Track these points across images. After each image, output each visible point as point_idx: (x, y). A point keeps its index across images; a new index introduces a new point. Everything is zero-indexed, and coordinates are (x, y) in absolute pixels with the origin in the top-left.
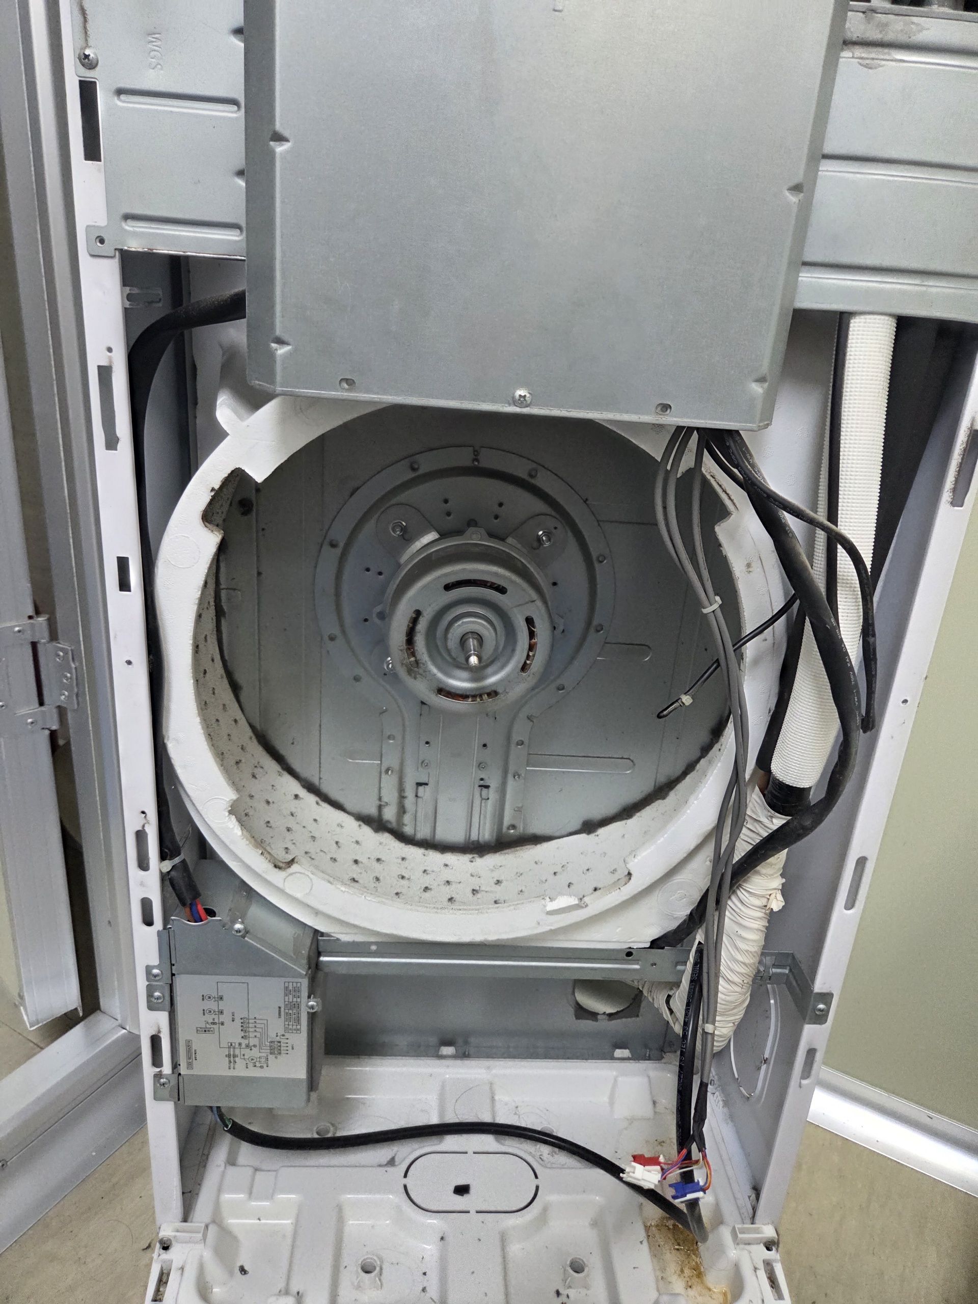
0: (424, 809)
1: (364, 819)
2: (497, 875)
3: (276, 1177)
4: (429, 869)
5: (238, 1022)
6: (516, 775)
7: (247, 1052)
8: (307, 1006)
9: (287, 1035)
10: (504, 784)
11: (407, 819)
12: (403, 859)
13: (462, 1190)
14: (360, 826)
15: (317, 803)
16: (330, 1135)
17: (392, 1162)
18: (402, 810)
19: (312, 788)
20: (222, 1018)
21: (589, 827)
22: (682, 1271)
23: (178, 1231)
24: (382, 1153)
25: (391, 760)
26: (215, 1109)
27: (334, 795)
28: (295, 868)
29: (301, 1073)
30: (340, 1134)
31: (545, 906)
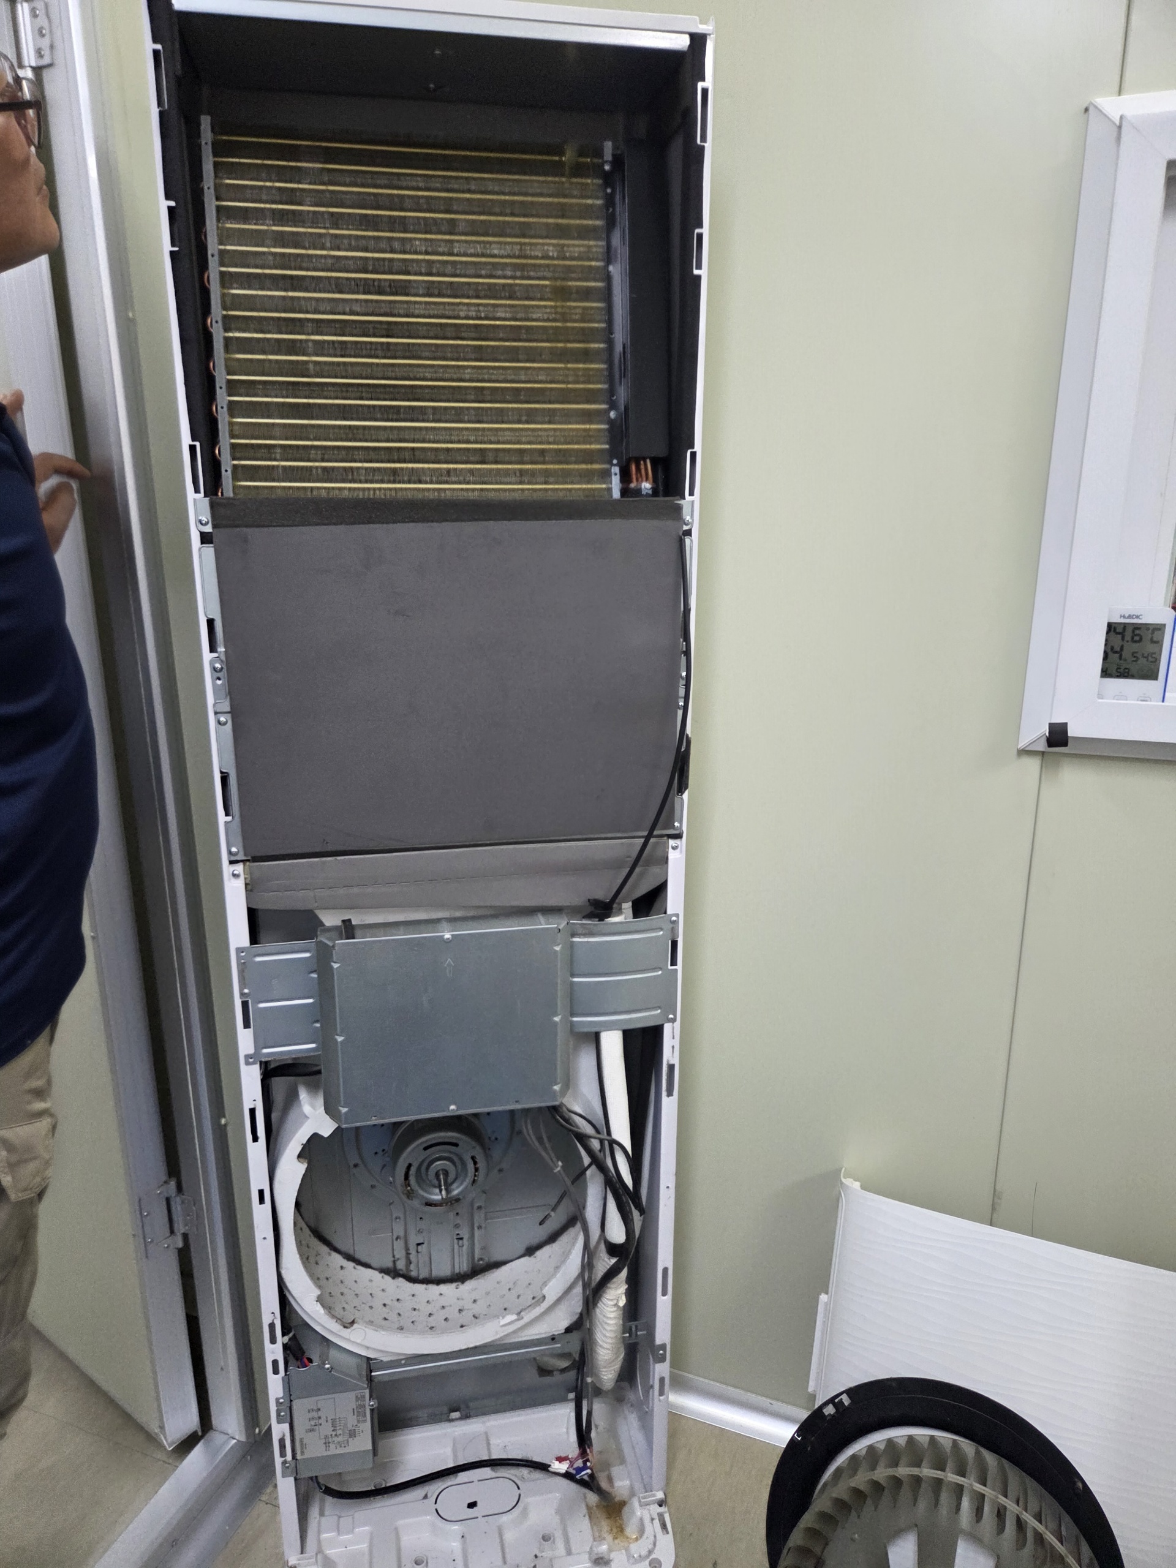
0: (423, 1259)
1: (384, 1271)
2: (474, 1296)
3: (353, 1518)
4: (431, 1300)
5: (330, 1422)
6: (479, 1227)
7: (336, 1439)
8: (369, 1405)
9: (359, 1425)
10: (472, 1236)
11: (412, 1267)
12: (413, 1295)
13: (472, 1505)
14: (383, 1277)
15: (355, 1268)
16: (383, 1486)
17: (426, 1497)
18: (409, 1262)
19: (349, 1257)
20: (320, 1421)
21: (530, 1251)
22: (612, 1530)
23: (299, 1560)
24: (418, 1492)
25: (399, 1230)
26: (314, 1478)
27: (364, 1259)
28: (355, 1326)
29: (369, 1447)
30: (388, 1485)
31: (499, 1322)
